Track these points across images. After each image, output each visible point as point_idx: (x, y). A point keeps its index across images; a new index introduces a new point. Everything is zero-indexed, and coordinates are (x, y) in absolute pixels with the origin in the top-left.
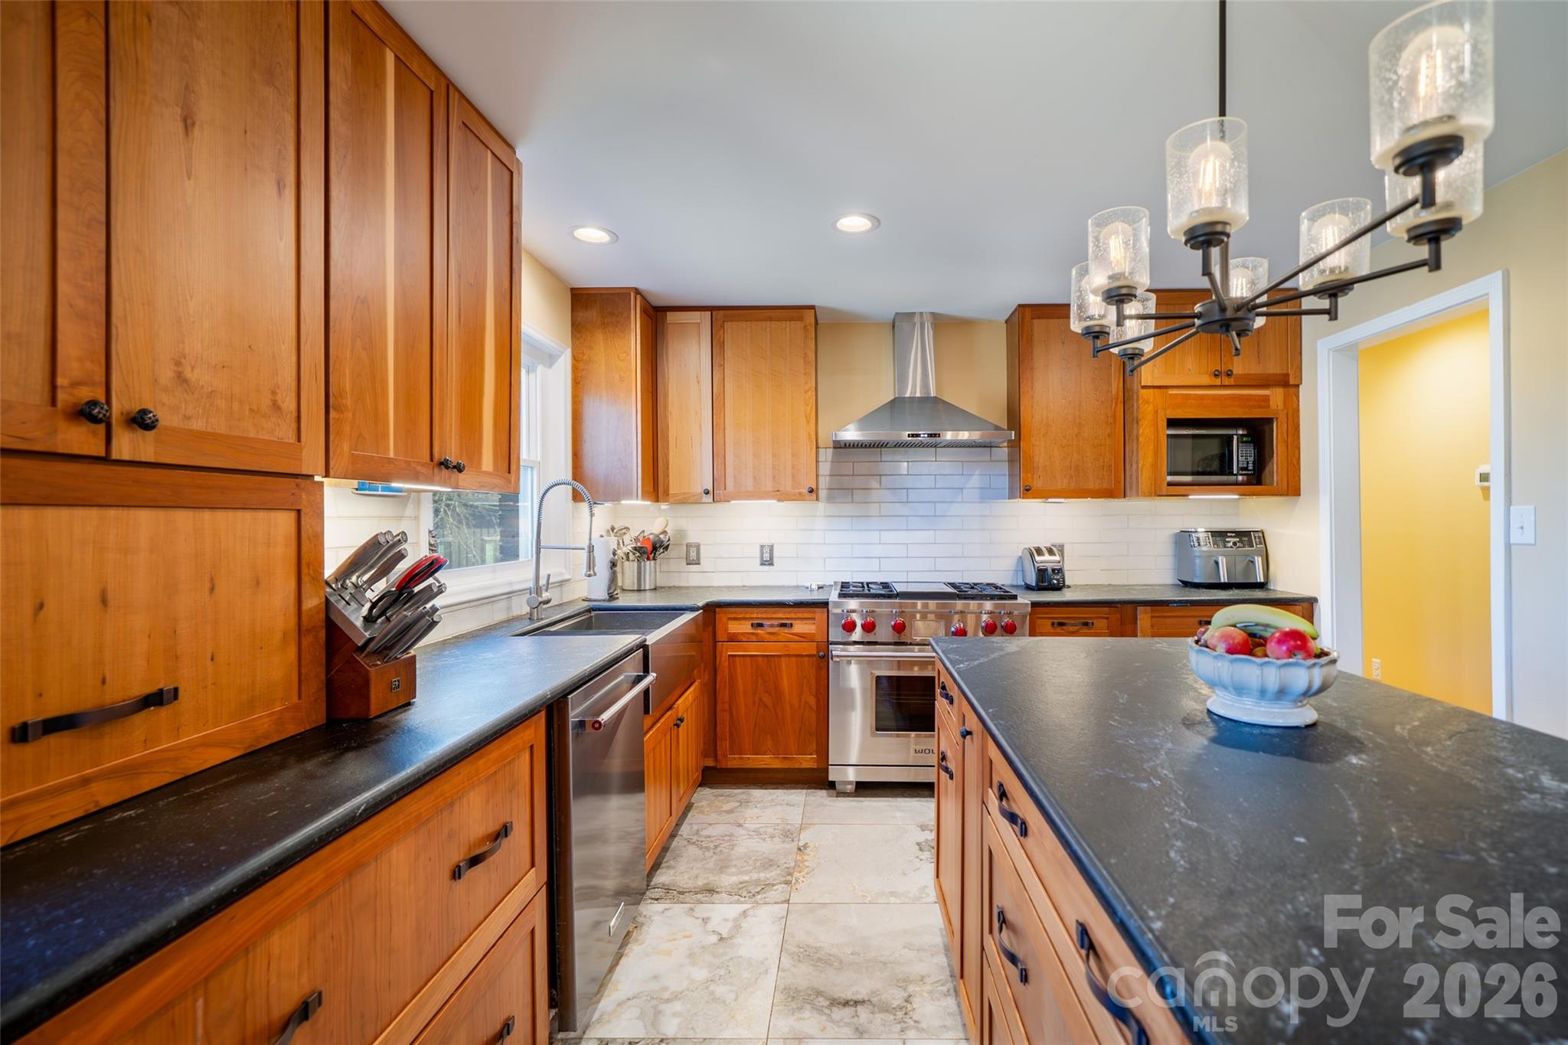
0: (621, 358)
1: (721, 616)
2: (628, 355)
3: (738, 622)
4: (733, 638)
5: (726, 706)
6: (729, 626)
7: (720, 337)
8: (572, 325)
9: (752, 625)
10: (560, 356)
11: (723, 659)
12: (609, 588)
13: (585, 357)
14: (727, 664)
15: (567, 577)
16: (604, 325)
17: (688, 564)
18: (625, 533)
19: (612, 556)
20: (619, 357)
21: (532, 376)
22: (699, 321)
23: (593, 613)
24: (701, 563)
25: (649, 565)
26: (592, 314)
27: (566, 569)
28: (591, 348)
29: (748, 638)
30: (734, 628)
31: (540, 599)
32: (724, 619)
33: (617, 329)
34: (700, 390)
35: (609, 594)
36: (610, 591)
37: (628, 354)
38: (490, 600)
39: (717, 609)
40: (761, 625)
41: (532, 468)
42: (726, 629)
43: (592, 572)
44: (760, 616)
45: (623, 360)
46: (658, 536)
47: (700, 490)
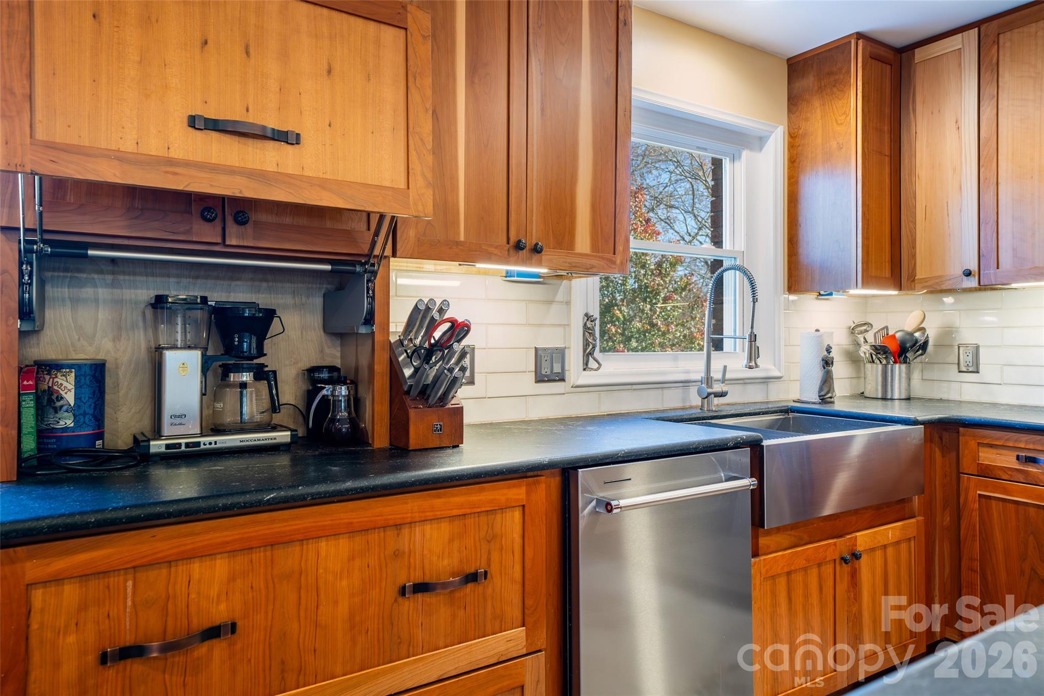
0: (839, 122)
1: (967, 440)
2: (847, 116)
3: (994, 451)
4: (986, 472)
5: (977, 565)
6: (980, 454)
7: (992, 59)
8: (788, 100)
9: (1018, 458)
10: (769, 137)
11: (970, 498)
12: (821, 389)
13: (801, 131)
14: (977, 505)
15: (776, 373)
16: (821, 89)
17: (960, 372)
18: (866, 331)
19: (826, 353)
20: (836, 120)
21: (737, 164)
22: (960, 46)
23: (791, 415)
24: (981, 371)
25: (899, 370)
26: (808, 81)
27: (775, 366)
28: (807, 119)
29: (1011, 476)
30: (988, 457)
31: (710, 390)
32: (973, 444)
33: (835, 90)
34: (960, 138)
35: (819, 396)
36: (823, 393)
37: (847, 114)
38: (661, 385)
39: (961, 429)
40: (1033, 461)
41: (735, 258)
42: (976, 457)
43: (753, 364)
44: (1031, 446)
45: (841, 124)
46: (911, 334)
47: (959, 272)
